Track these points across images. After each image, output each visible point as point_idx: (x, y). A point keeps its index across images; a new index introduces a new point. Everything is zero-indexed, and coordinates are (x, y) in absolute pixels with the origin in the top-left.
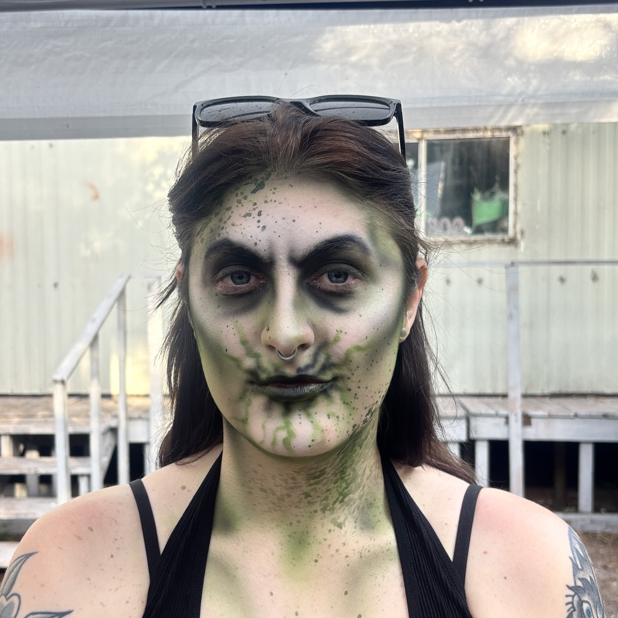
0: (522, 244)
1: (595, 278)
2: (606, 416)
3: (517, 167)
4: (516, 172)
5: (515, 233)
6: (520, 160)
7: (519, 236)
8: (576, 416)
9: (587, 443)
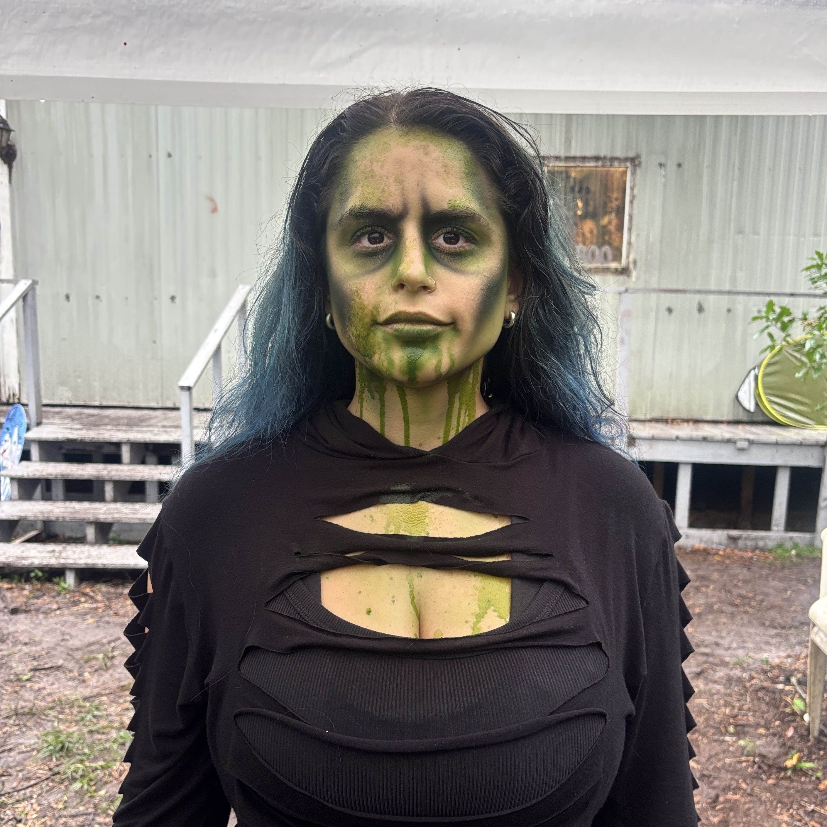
0: (634, 274)
1: (701, 309)
2: (705, 439)
3: (633, 197)
4: (631, 202)
5: (628, 263)
6: (636, 191)
7: (631, 266)
8: (677, 438)
9: (686, 463)
